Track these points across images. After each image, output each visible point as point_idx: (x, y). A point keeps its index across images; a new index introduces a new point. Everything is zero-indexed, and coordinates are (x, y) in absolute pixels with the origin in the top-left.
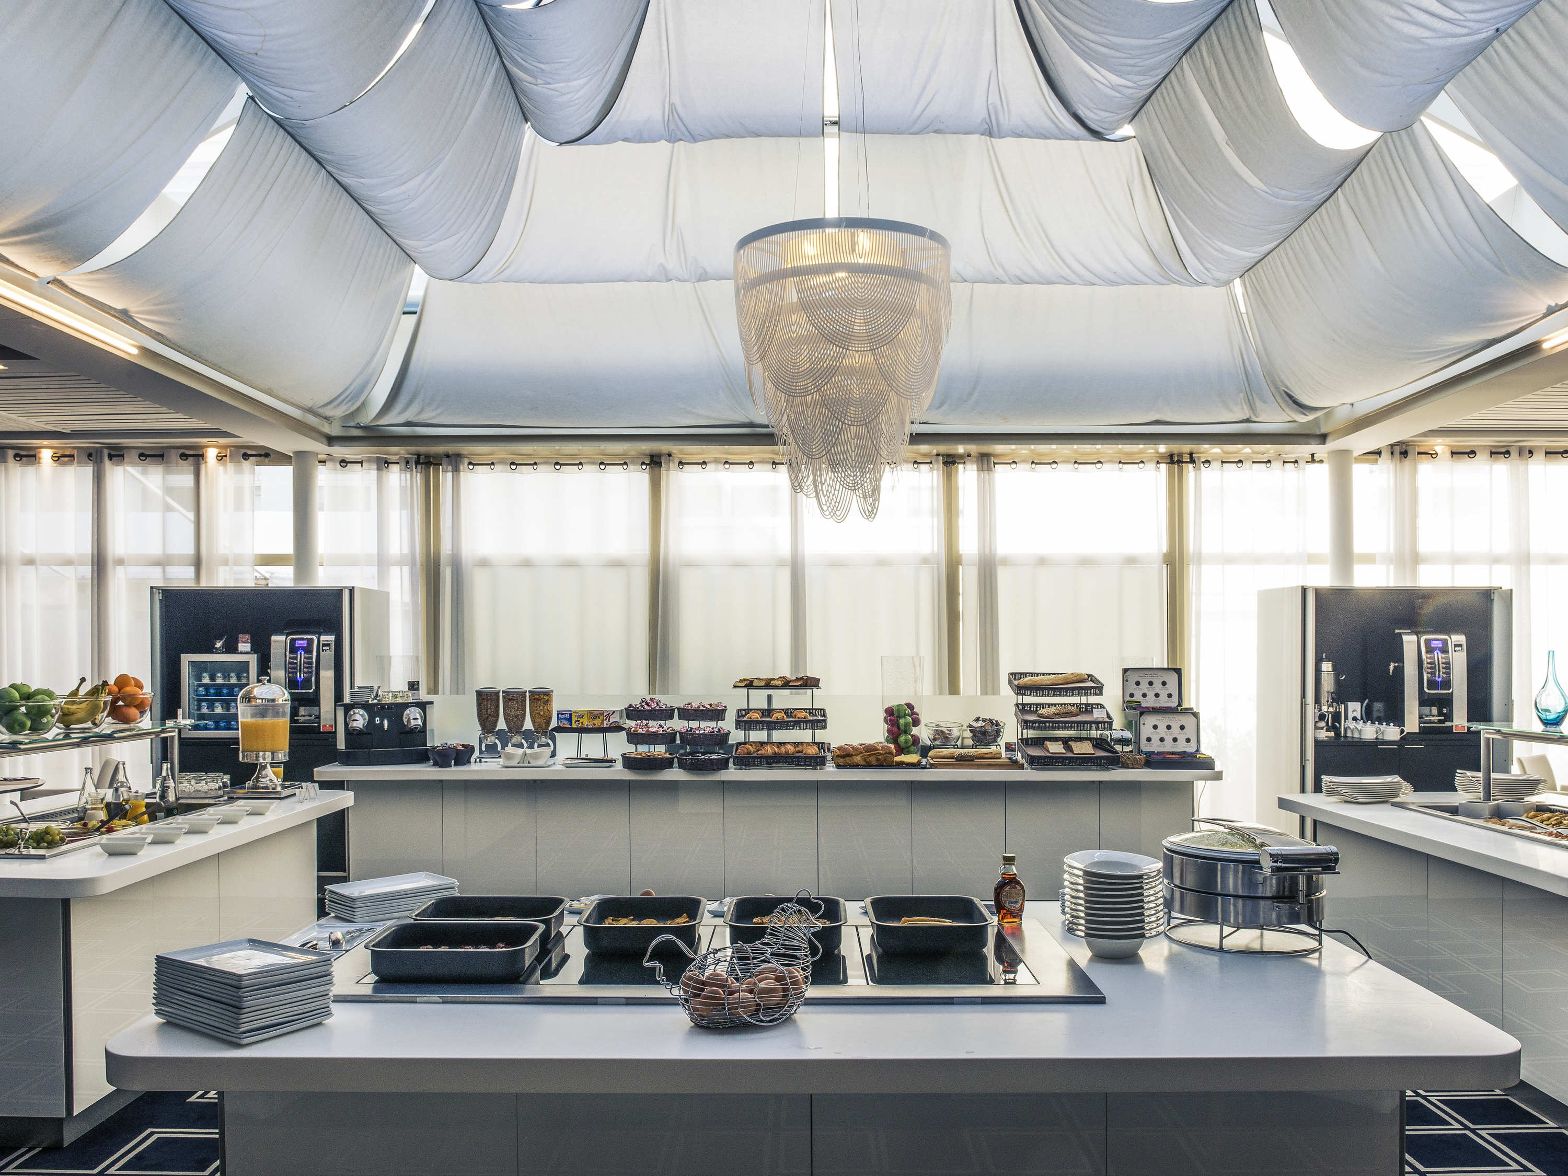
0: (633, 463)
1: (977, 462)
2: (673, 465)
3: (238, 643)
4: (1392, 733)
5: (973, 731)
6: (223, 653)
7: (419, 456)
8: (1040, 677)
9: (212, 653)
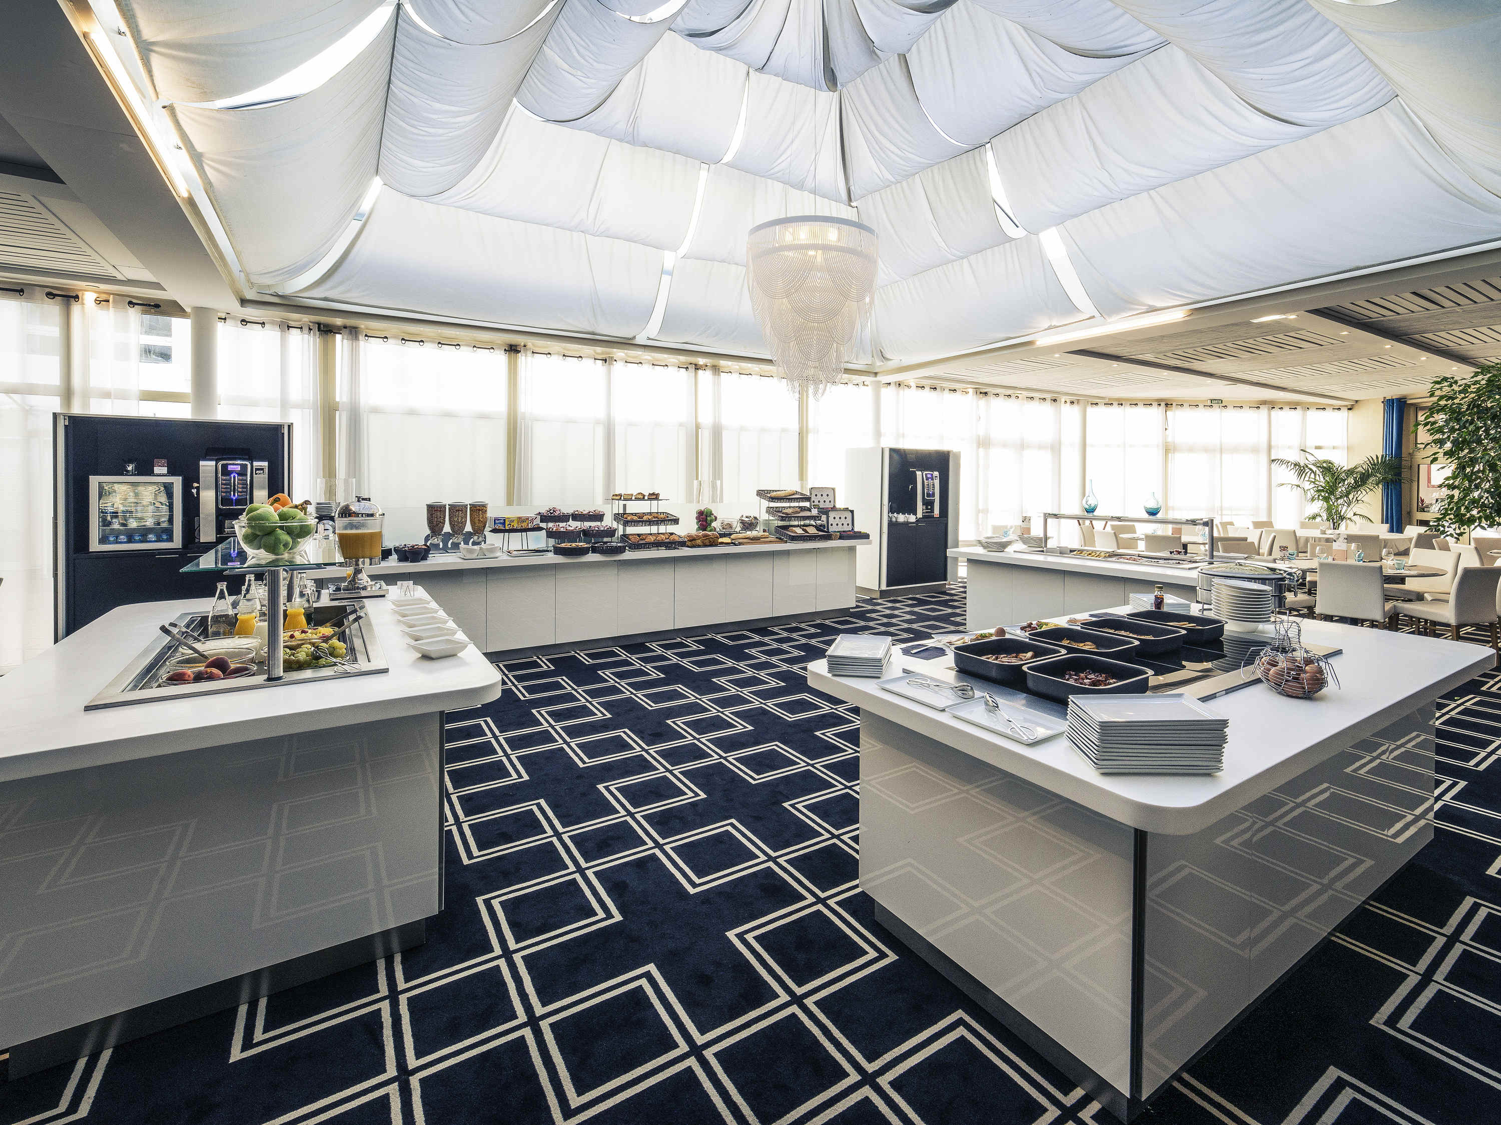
0: (499, 348)
1: (712, 370)
2: (529, 353)
3: (153, 467)
4: (912, 518)
5: (743, 522)
6: (135, 475)
7: (319, 324)
8: (778, 493)
9: (122, 474)
